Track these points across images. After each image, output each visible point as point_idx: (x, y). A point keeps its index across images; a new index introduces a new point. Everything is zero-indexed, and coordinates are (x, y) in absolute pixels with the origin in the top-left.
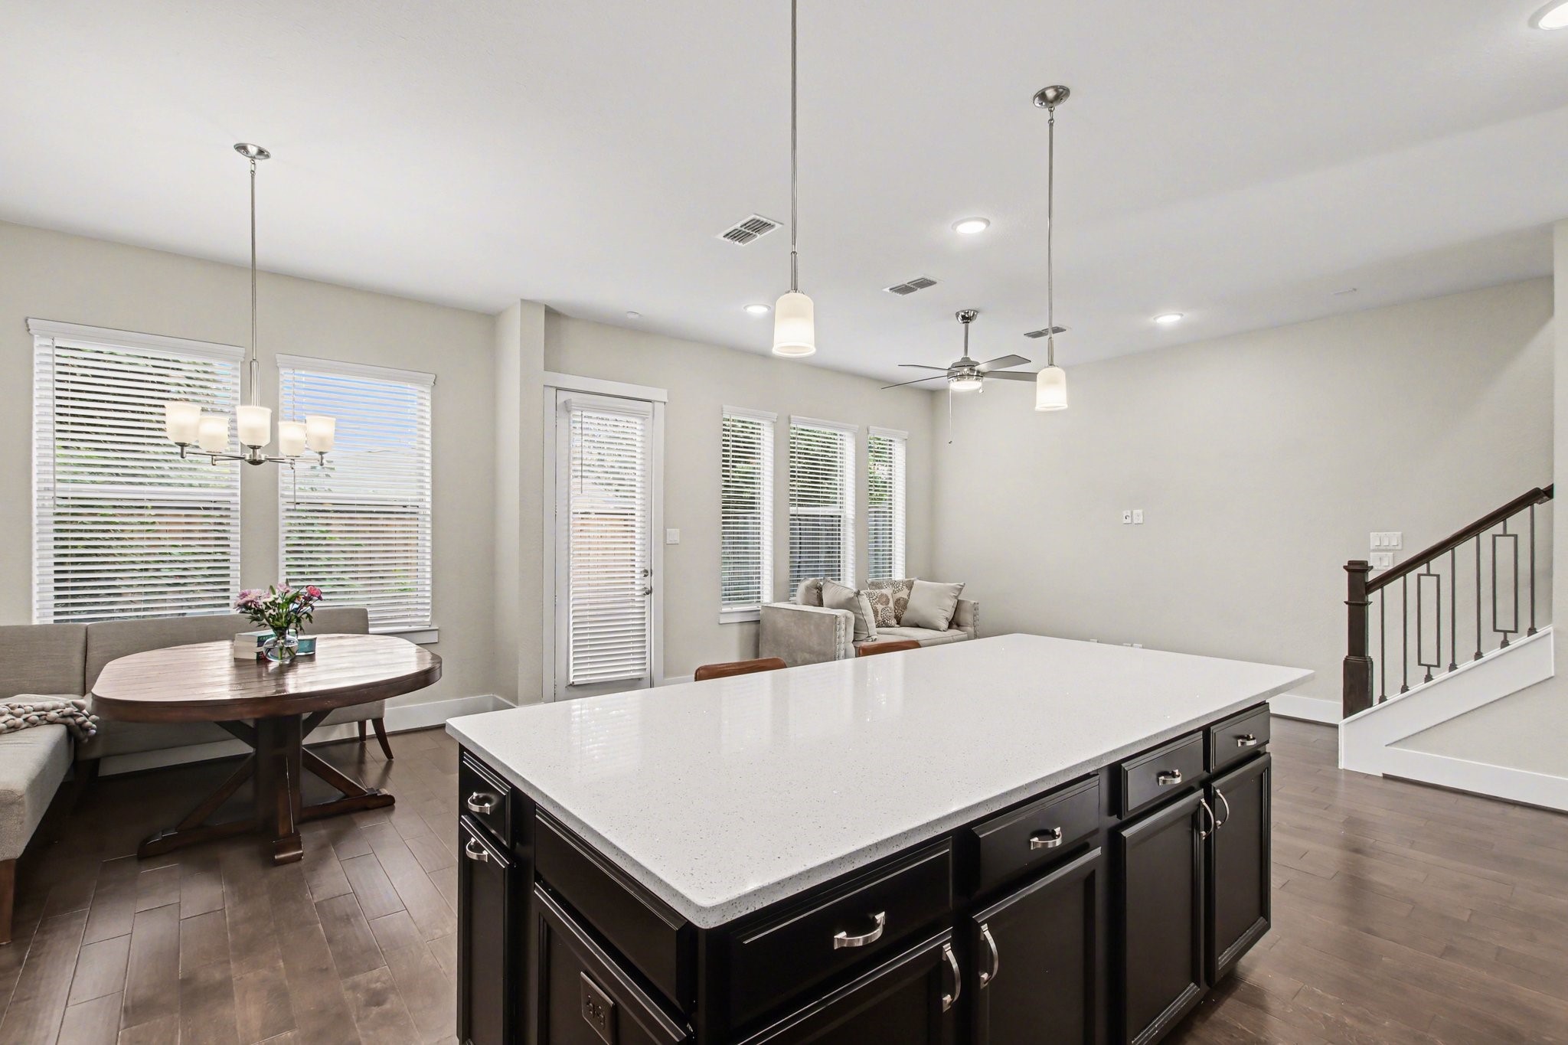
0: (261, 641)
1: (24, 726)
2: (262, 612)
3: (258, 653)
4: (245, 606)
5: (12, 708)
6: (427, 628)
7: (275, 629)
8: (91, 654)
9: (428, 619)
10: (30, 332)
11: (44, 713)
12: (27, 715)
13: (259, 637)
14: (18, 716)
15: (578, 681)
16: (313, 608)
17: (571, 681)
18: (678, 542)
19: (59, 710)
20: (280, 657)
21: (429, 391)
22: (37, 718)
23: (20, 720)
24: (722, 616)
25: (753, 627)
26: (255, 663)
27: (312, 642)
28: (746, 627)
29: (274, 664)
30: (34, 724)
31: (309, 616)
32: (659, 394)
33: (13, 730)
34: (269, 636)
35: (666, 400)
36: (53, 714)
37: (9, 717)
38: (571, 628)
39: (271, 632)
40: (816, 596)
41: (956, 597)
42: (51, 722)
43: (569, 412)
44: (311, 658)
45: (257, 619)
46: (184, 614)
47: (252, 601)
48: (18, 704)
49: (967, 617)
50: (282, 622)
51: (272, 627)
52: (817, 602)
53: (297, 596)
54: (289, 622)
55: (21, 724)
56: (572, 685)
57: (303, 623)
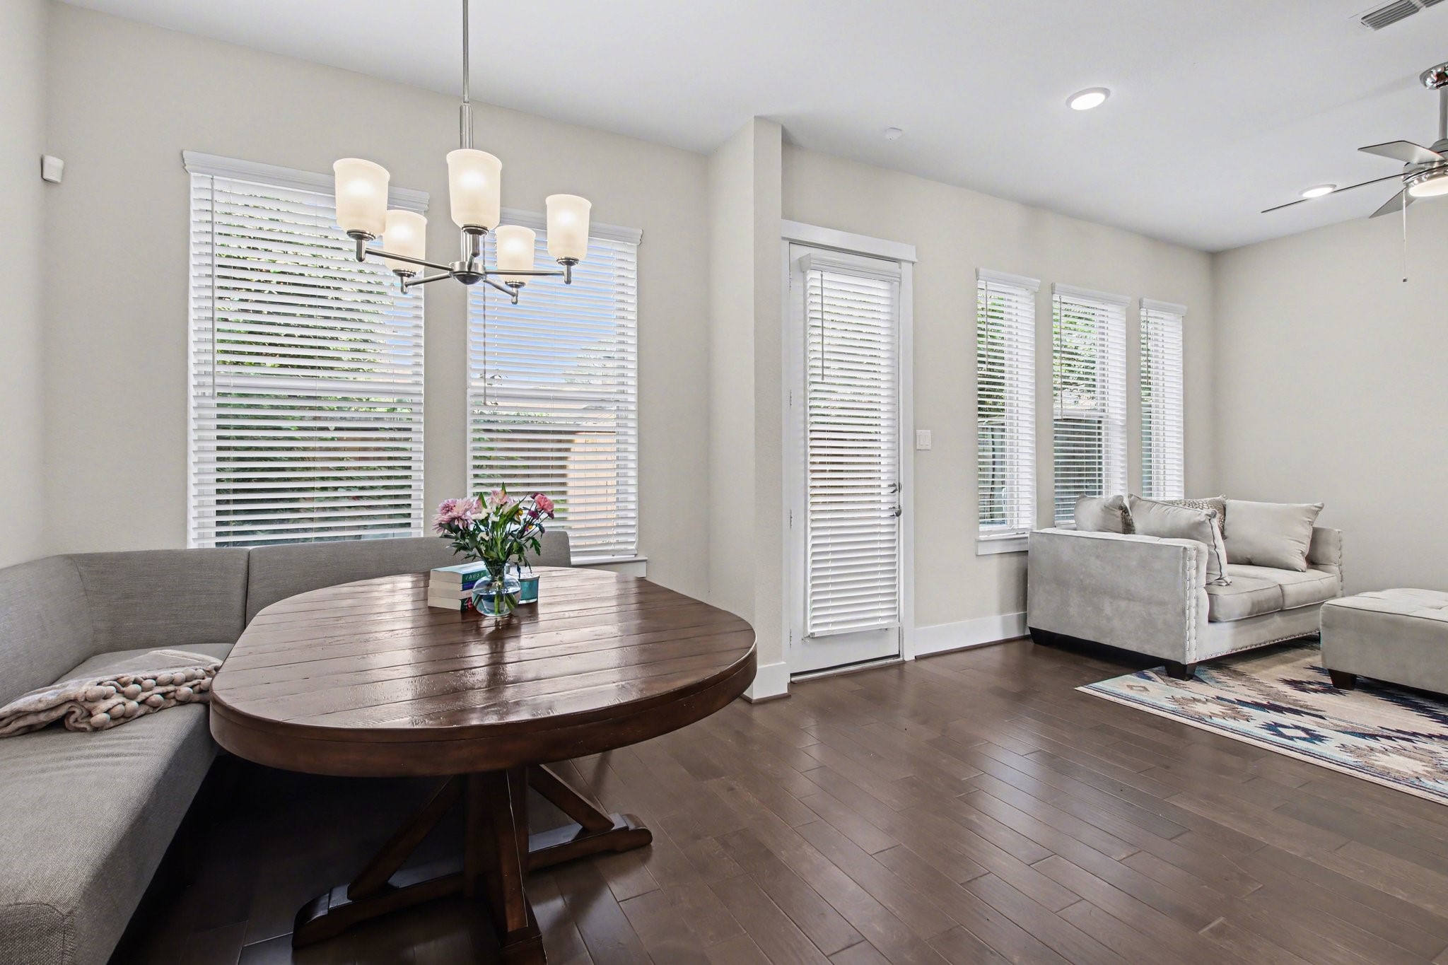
0: (468, 582)
1: (141, 711)
2: (473, 535)
3: (463, 601)
4: (450, 526)
5: (125, 684)
6: (631, 558)
7: (488, 563)
8: (253, 588)
9: (633, 547)
10: (186, 168)
11: (171, 688)
12: (147, 694)
13: (464, 576)
14: (131, 697)
15: (818, 631)
16: (542, 530)
17: (810, 631)
18: (929, 447)
19: (195, 682)
20: (496, 610)
21: (634, 251)
22: (159, 697)
23: (133, 704)
24: (980, 545)
25: (1014, 561)
26: (459, 617)
27: (533, 583)
28: (1006, 559)
29: (489, 622)
30: (156, 708)
31: (535, 544)
32: (906, 252)
33: (122, 720)
34: (481, 574)
35: (915, 260)
36: (185, 690)
37: (117, 699)
38: (809, 561)
39: (480, 566)
40: (1120, 519)
41: (1311, 523)
42: (183, 703)
43: (804, 273)
44: (532, 608)
45: (465, 548)
46: (360, 536)
47: (459, 518)
48: (132, 676)
49: (1331, 552)
50: (496, 553)
51: (486, 560)
52: (1120, 527)
53: (516, 511)
54: (509, 552)
55: (134, 711)
56: (812, 637)
57: (526, 553)
